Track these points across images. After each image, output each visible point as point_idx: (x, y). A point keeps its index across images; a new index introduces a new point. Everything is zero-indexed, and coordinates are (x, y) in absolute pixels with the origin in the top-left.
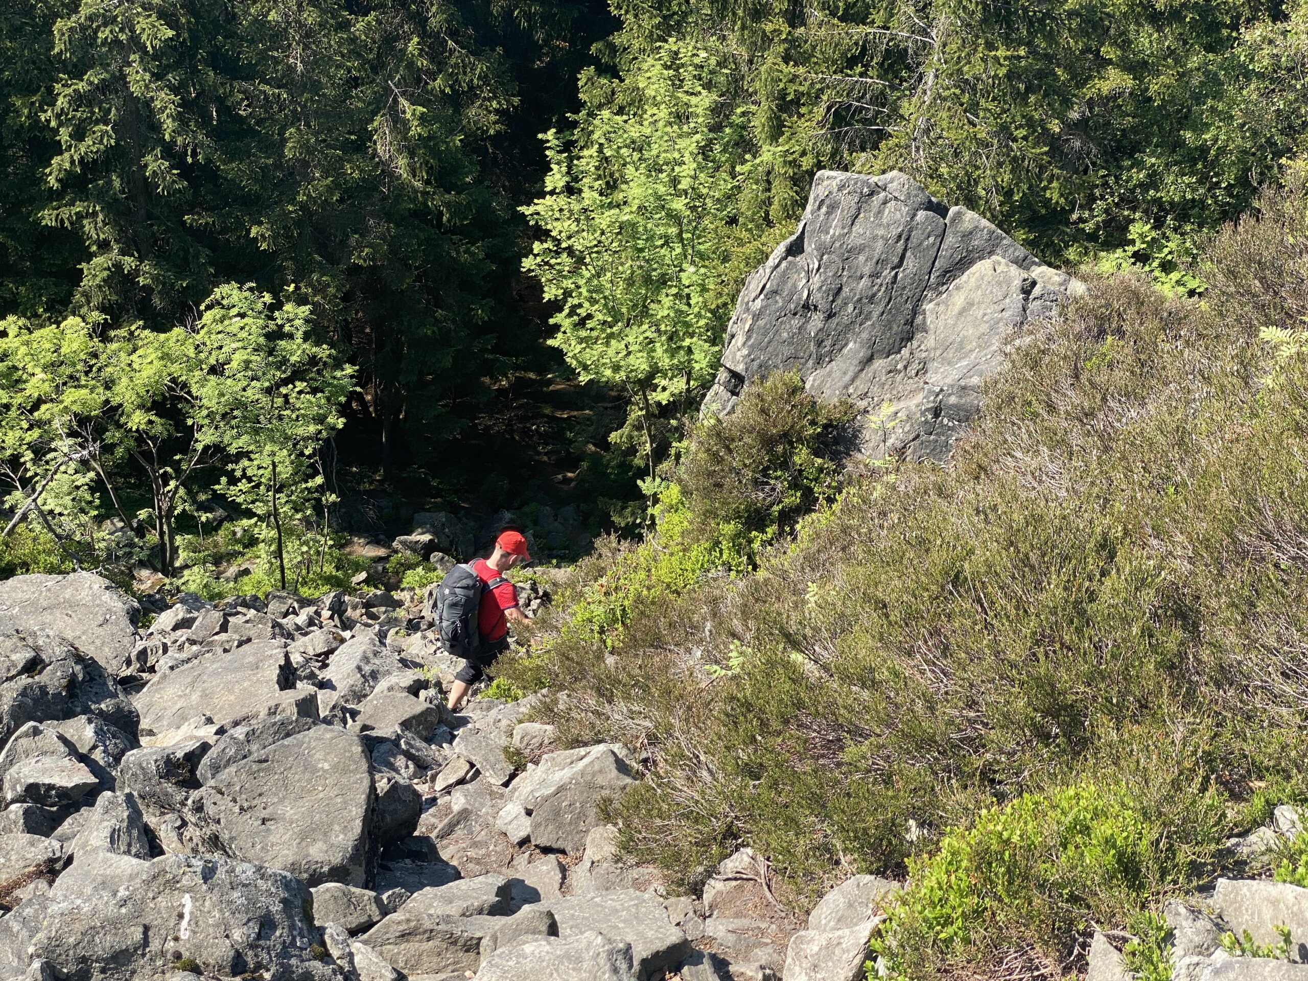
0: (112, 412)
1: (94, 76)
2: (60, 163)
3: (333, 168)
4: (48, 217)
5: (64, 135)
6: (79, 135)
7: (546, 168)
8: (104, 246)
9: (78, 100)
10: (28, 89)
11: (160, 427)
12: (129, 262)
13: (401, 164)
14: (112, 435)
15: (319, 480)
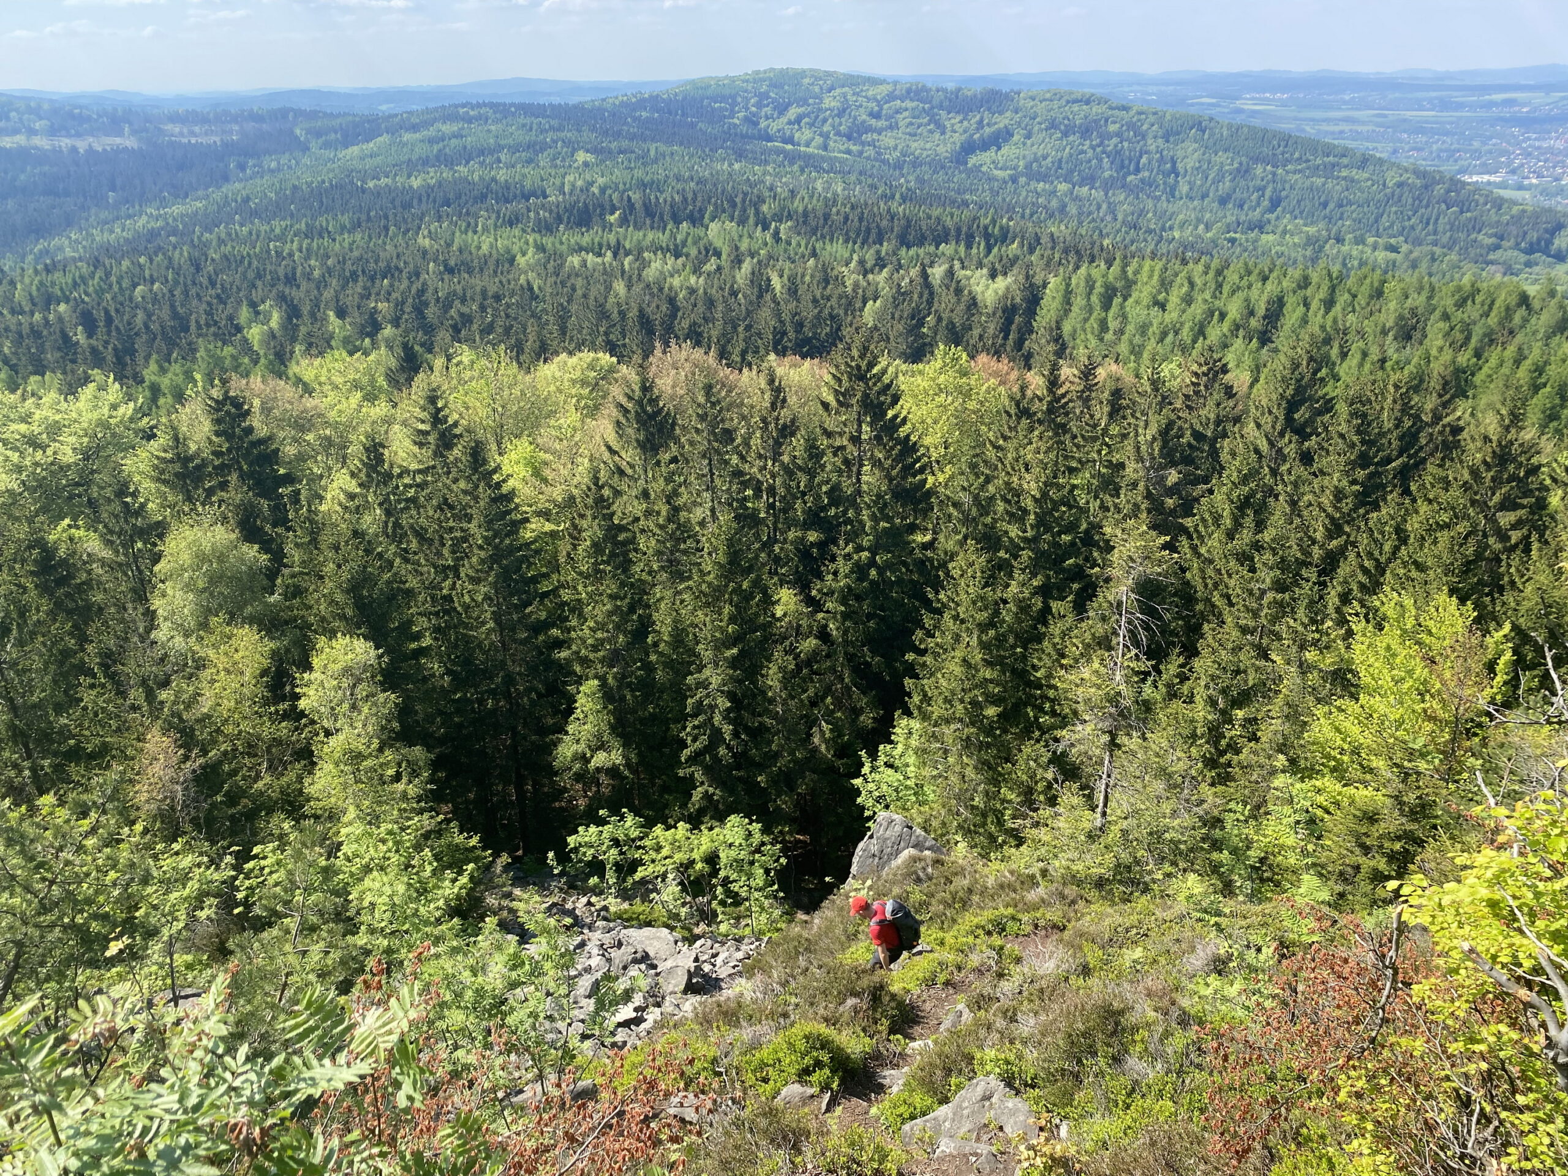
0: (692, 863)
1: (701, 718)
2: (686, 752)
3: (792, 753)
4: (681, 773)
5: (689, 742)
6: (695, 740)
7: (863, 765)
8: (702, 783)
9: (694, 727)
10: (676, 721)
11: (707, 869)
12: (711, 790)
13: (823, 748)
14: (690, 871)
15: (776, 887)
